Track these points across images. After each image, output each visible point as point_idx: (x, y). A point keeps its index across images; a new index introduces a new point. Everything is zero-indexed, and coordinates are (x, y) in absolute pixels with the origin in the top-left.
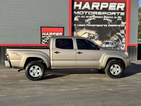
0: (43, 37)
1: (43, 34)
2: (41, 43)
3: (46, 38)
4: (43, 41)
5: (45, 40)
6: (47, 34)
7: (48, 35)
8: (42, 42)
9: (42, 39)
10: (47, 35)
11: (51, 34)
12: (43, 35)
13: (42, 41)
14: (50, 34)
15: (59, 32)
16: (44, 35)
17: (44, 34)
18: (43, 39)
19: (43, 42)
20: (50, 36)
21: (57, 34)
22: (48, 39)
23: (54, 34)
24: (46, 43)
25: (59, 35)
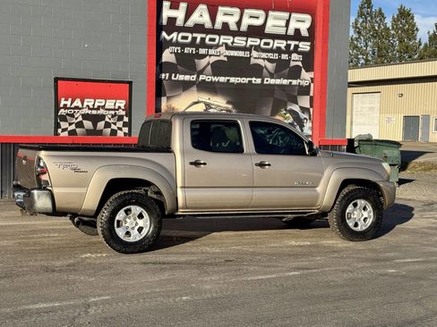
0: (62, 112)
1: (63, 102)
2: (56, 134)
3: (72, 116)
4: (64, 125)
5: (70, 124)
6: (77, 103)
7: (80, 106)
8: (60, 131)
9: (59, 119)
10: (77, 108)
11: (89, 102)
12: (62, 105)
13: (57, 126)
14: (85, 104)
15: (116, 98)
16: (65, 105)
17: (66, 103)
18: (64, 118)
19: (64, 130)
20: (86, 111)
21: (110, 104)
22: (80, 119)
23: (99, 102)
24: (73, 133)
25: (117, 108)
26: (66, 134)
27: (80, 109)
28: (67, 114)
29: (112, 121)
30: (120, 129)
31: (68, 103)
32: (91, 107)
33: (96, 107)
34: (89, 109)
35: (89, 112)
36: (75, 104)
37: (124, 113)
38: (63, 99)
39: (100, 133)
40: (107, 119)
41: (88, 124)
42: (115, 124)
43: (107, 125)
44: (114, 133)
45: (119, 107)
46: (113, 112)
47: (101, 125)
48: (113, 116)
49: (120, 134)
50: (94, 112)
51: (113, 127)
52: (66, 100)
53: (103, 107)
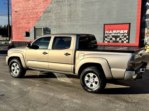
1: (106, 32)
2: (104, 42)
3: (109, 36)
4: (106, 39)
5: (108, 39)
6: (111, 32)
9: (105, 37)
11: (114, 32)
12: (106, 33)
13: (104, 39)
14: (113, 32)
15: (124, 30)
17: (107, 32)
19: (106, 41)
20: (113, 34)
21: (122, 32)
22: (111, 37)
23: (118, 31)
24: (109, 42)
25: (124, 33)
26: (107, 42)
27: (111, 34)
28: (107, 36)
29: (122, 38)
30: (125, 40)
31: (108, 32)
32: (115, 33)
33: (117, 33)
34: (114, 34)
35: (114, 35)
36: (110, 32)
37: (127, 35)
38: (106, 31)
39: (118, 42)
40: (120, 37)
41: (114, 39)
42: (123, 39)
43: (120, 39)
44: (123, 42)
45: (125, 33)
46: (123, 35)
47: (118, 39)
48: (122, 36)
49: (125, 42)
50: (116, 35)
51: (122, 40)
52: (107, 31)
53: (119, 33)
